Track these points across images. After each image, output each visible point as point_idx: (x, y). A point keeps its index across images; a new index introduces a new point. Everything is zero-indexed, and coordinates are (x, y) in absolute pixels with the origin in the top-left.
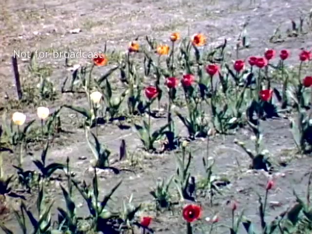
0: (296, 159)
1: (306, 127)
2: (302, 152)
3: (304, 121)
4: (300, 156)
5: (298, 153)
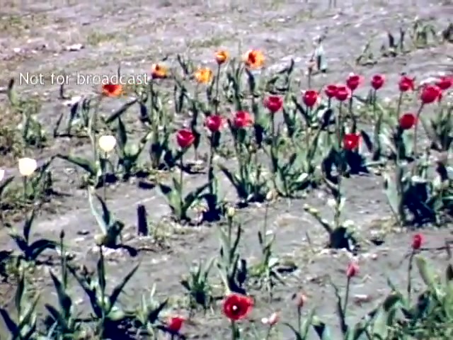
0: (393, 234)
1: (407, 187)
2: (402, 223)
3: (403, 179)
4: (398, 229)
5: (396, 225)
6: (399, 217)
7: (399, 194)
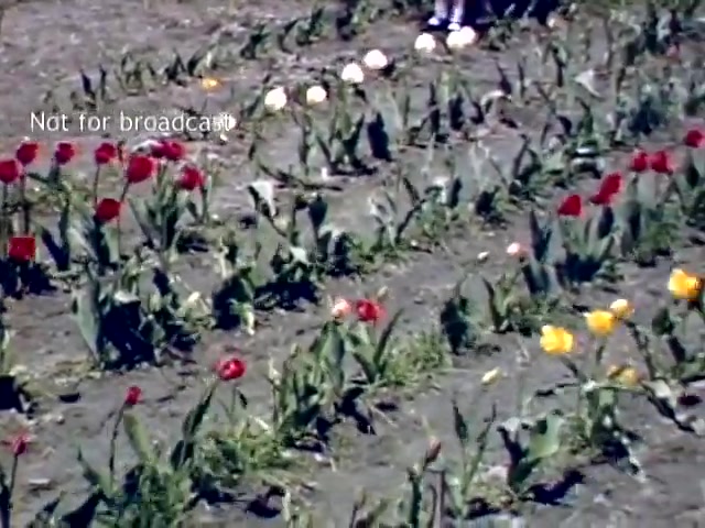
0: (90, 381)
1: (107, 309)
2: (103, 365)
3: (102, 297)
4: (97, 375)
5: (93, 368)
6: (97, 356)
7: (96, 320)
